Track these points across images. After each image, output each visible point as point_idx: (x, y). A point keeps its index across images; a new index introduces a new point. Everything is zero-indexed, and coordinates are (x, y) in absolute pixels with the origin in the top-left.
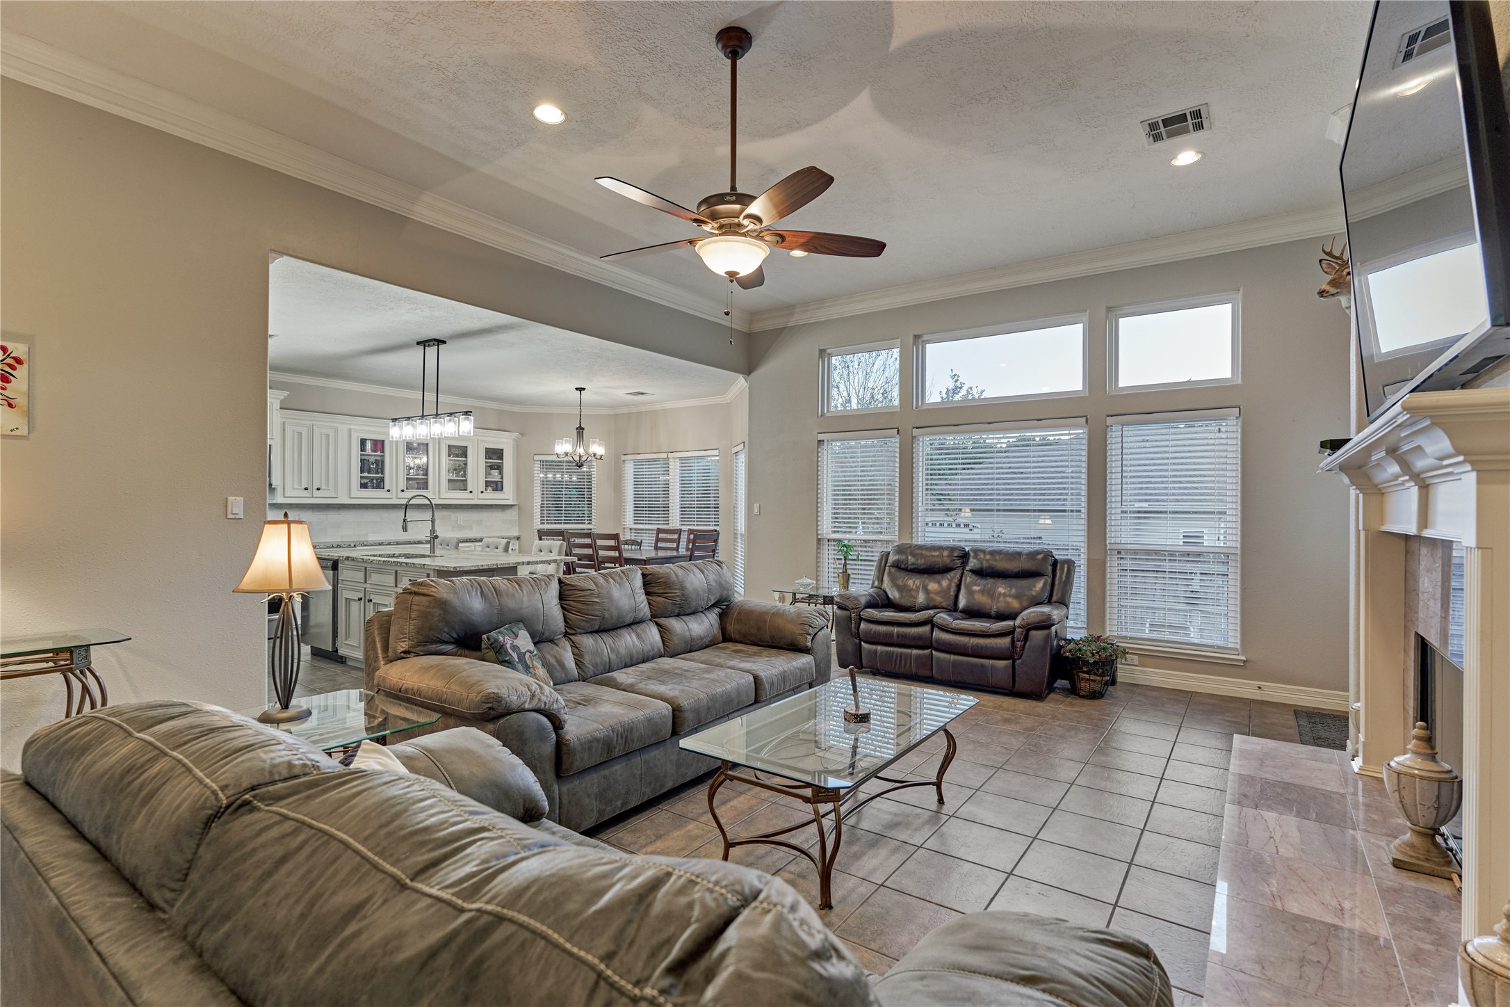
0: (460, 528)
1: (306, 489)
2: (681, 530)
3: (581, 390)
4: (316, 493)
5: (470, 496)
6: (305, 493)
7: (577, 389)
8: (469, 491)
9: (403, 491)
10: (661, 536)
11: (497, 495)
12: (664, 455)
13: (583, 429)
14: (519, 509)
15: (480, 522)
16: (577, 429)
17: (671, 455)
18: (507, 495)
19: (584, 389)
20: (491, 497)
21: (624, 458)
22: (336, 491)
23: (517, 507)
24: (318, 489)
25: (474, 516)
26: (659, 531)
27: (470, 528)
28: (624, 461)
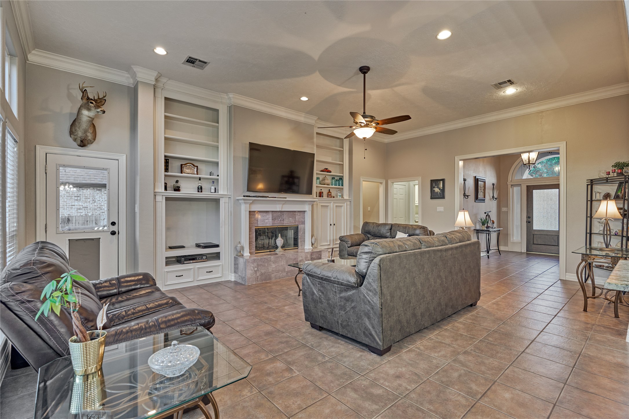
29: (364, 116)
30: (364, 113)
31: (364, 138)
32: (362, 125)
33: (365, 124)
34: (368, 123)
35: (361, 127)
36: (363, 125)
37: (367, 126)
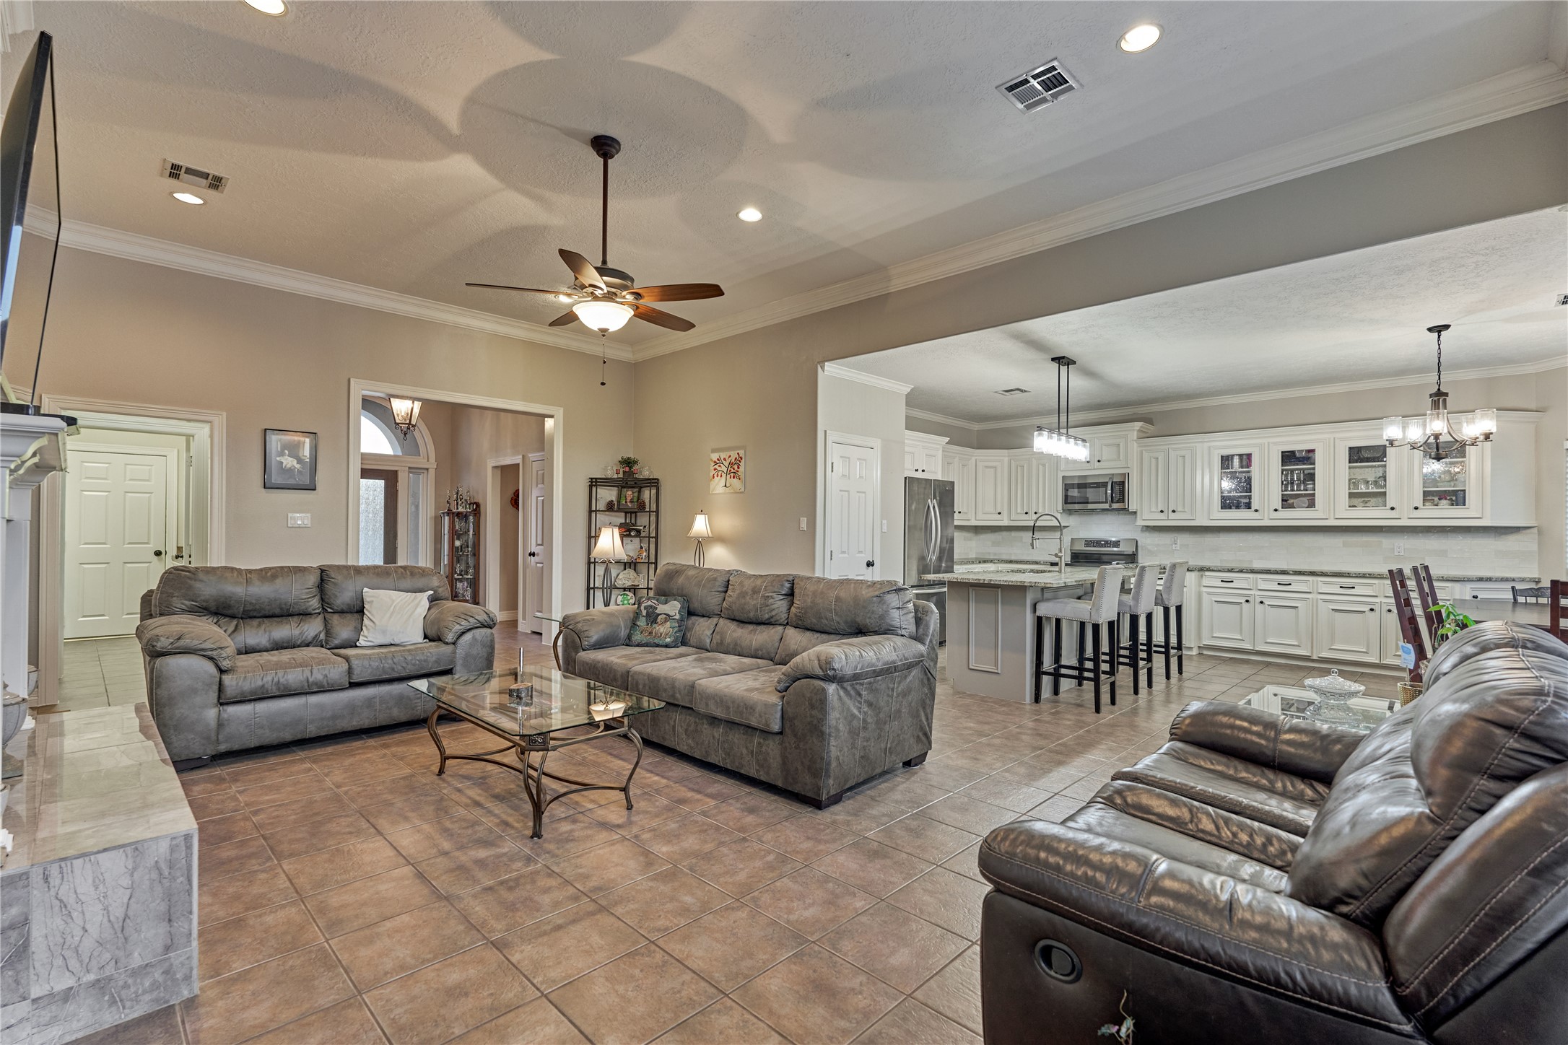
0: (1398, 559)
1: (1162, 512)
3: (1439, 329)
4: (1172, 516)
5: (1393, 514)
6: (1162, 516)
7: (1430, 330)
8: (1389, 506)
9: (1276, 510)
11: (1457, 511)
13: (1446, 394)
14: (1540, 532)
16: (1431, 395)
18: (1484, 510)
19: (1447, 327)
20: (1441, 515)
22: (1193, 512)
23: (1535, 530)
24: (1174, 511)
29: (603, 270)
30: (604, 262)
31: (604, 331)
32: (596, 293)
33: (606, 291)
34: (613, 290)
35: (596, 298)
36: (598, 292)
37: (609, 297)
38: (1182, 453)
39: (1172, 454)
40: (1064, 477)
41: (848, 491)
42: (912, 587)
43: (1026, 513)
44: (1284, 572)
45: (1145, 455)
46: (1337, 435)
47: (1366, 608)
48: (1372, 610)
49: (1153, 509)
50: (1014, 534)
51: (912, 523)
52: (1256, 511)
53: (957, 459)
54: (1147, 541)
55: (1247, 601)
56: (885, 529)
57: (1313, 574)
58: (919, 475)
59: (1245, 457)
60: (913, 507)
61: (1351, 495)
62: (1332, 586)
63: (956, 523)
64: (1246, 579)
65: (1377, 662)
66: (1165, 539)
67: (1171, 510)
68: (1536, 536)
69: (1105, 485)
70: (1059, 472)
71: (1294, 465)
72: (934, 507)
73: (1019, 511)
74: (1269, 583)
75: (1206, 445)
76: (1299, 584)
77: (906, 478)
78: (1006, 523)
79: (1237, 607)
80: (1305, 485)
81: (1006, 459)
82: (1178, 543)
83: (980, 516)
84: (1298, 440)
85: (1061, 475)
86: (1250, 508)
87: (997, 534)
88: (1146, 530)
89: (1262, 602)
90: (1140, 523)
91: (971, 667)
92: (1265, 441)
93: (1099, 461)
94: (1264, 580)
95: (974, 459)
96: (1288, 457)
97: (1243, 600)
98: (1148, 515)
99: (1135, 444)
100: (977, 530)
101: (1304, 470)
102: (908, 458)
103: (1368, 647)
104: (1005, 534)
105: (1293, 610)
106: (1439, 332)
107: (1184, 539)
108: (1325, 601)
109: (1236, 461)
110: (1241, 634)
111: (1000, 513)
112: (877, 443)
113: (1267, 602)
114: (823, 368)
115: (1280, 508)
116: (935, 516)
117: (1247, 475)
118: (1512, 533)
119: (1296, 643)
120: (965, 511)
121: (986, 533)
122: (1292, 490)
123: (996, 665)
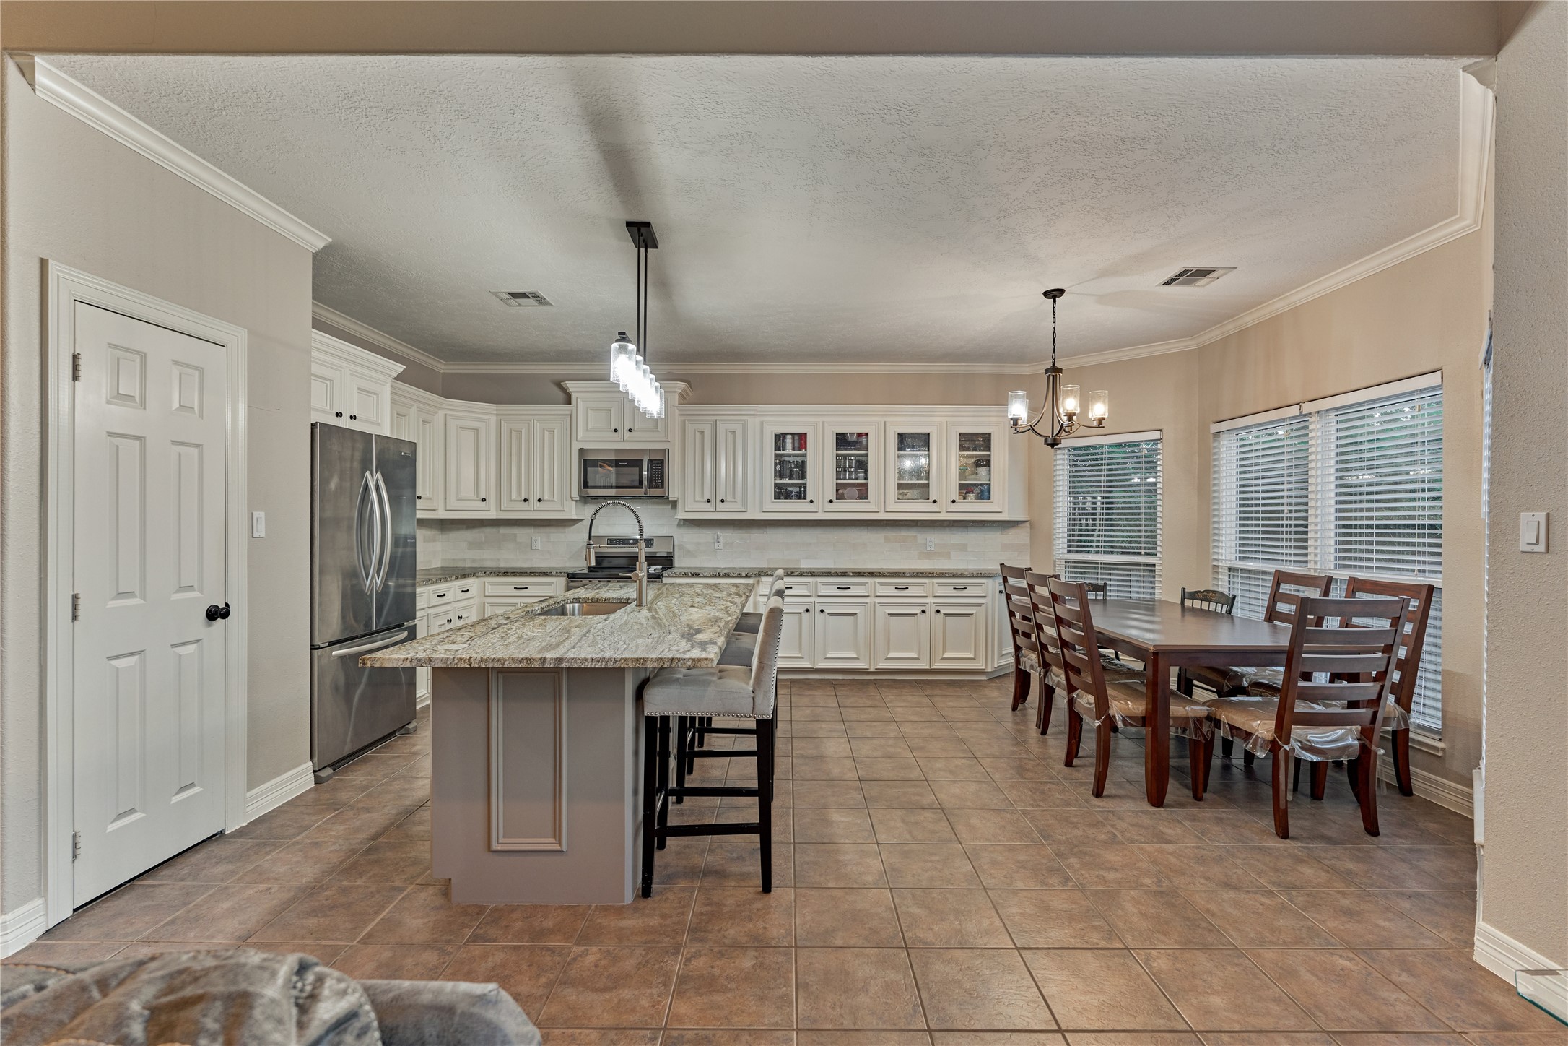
0: (929, 555)
1: (709, 501)
2: (1330, 580)
3: (1054, 294)
5: (935, 507)
6: (708, 507)
7: (1043, 294)
8: (931, 500)
9: (831, 501)
10: (1285, 588)
11: (982, 505)
12: (1294, 411)
13: (1060, 370)
14: (1032, 527)
15: (963, 548)
16: (1047, 371)
17: (1307, 408)
18: (1002, 505)
19: (1061, 292)
20: (972, 508)
21: (1215, 428)
22: (744, 502)
23: (1028, 524)
24: (722, 501)
25: (955, 537)
26: (1280, 577)
27: (947, 556)
28: (1216, 434)
38: (732, 427)
39: (721, 428)
40: (582, 451)
41: (141, 439)
42: (331, 644)
43: (525, 500)
44: (844, 574)
45: (689, 427)
46: (888, 419)
47: (918, 611)
48: (923, 612)
49: (698, 498)
50: (503, 530)
51: (329, 514)
52: (812, 502)
53: (413, 410)
54: (687, 538)
55: (807, 610)
56: (260, 530)
57: (871, 574)
58: (344, 423)
59: (796, 438)
60: (333, 485)
61: (900, 486)
62: (885, 587)
63: (419, 515)
64: (806, 584)
65: (928, 667)
66: (706, 535)
67: (719, 499)
68: (1029, 530)
69: (638, 464)
70: (575, 443)
71: (846, 450)
72: (377, 487)
73: (513, 498)
74: (827, 587)
75: (758, 419)
76: (859, 587)
77: (313, 426)
78: (493, 514)
79: (796, 617)
80: (857, 473)
81: (493, 419)
82: (722, 541)
83: (452, 503)
84: (851, 422)
85: (576, 446)
86: (805, 498)
87: (476, 530)
88: (684, 524)
89: (822, 611)
90: (681, 515)
91: (495, 846)
92: (819, 419)
93: (630, 430)
94: (824, 584)
95: (441, 414)
96: (842, 440)
97: (802, 610)
98: (692, 506)
99: (677, 411)
100: (445, 525)
101: (855, 455)
102: (318, 389)
103: (919, 655)
104: (489, 531)
105: (852, 618)
106: (1054, 298)
107: (727, 535)
108: (882, 605)
109: (789, 440)
110: (800, 651)
111: (484, 500)
112: (236, 336)
113: (827, 611)
114: (27, 73)
115: (835, 500)
116: (380, 500)
117: (800, 459)
118: (1013, 526)
119: (855, 656)
120: (428, 495)
121: (458, 529)
122: (845, 479)
123: (557, 834)
